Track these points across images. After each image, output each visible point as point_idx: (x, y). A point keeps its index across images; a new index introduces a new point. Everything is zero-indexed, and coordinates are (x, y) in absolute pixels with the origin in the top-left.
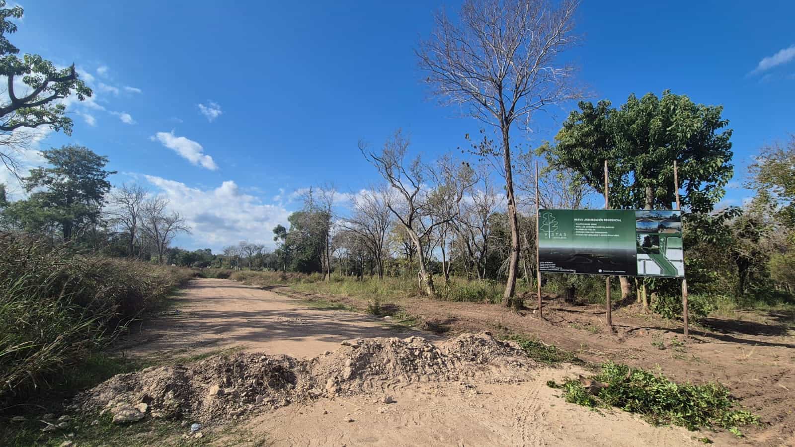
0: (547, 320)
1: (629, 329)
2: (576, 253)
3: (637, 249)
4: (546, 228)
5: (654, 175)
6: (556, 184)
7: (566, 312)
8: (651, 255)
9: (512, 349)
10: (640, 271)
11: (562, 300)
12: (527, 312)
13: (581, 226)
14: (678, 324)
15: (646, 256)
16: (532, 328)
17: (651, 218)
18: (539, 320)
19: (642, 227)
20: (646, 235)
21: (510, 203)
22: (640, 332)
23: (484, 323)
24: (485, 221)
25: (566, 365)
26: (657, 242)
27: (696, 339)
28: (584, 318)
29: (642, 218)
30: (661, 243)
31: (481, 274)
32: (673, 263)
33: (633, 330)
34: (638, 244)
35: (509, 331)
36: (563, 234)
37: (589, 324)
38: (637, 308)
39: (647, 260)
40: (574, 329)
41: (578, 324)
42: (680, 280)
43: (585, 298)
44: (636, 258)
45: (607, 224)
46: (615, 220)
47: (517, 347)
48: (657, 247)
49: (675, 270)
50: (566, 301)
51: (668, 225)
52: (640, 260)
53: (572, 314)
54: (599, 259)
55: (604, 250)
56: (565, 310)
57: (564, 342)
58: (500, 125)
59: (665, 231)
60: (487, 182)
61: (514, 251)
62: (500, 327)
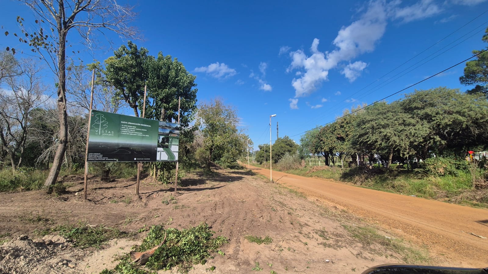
0: (90, 200)
1: (148, 194)
2: (120, 147)
3: (158, 145)
4: (97, 126)
5: (168, 102)
6: (101, 96)
7: (104, 190)
8: (164, 149)
9: (56, 245)
10: (158, 158)
11: (99, 179)
12: (69, 195)
13: (126, 127)
14: (170, 186)
15: (161, 149)
16: (76, 212)
17: (167, 126)
18: (82, 202)
19: (162, 132)
20: (163, 137)
21: (61, 100)
22: (154, 195)
23: (18, 220)
24: (26, 114)
25: (112, 242)
26: (168, 141)
27: (179, 193)
28: (118, 192)
29: (162, 126)
30: (170, 142)
31: (16, 164)
32: (174, 153)
33: (150, 195)
34: (158, 142)
35: (50, 222)
36: (111, 132)
37: (123, 196)
38: (150, 180)
39: (162, 151)
40: (114, 204)
41: (116, 198)
42: (175, 162)
43: (114, 175)
44: (157, 150)
45: (143, 127)
46: (147, 126)
47: (62, 240)
48: (167, 144)
49: (174, 157)
50: (102, 180)
51: (174, 131)
52: (159, 151)
53: (108, 190)
54: (135, 151)
55: (139, 144)
56: (103, 188)
57: (108, 218)
58: (58, 26)
59: (172, 135)
60: (33, 78)
61: (62, 143)
62: (40, 220)
